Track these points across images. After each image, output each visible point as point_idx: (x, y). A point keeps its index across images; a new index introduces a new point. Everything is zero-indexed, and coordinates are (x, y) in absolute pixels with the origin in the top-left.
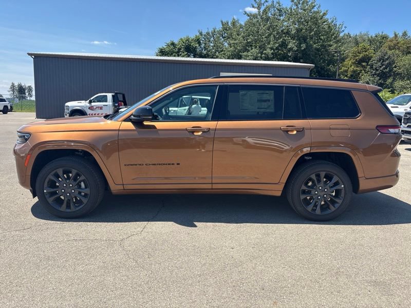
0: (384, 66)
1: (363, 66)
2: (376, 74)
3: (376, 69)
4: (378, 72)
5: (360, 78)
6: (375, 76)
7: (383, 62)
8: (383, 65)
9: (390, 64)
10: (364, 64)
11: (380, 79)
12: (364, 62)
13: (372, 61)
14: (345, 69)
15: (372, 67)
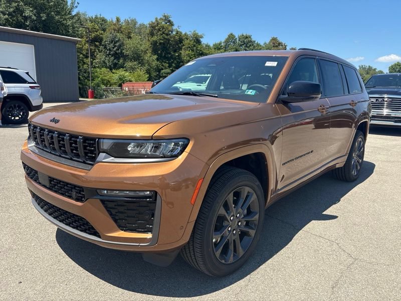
0: (116, 48)
1: (96, 46)
2: (110, 54)
3: (110, 50)
4: (112, 53)
5: (95, 57)
6: (110, 56)
7: (115, 43)
8: (115, 46)
9: (120, 46)
10: (97, 43)
11: (114, 59)
12: (97, 42)
13: (105, 42)
14: (80, 46)
15: (105, 47)
